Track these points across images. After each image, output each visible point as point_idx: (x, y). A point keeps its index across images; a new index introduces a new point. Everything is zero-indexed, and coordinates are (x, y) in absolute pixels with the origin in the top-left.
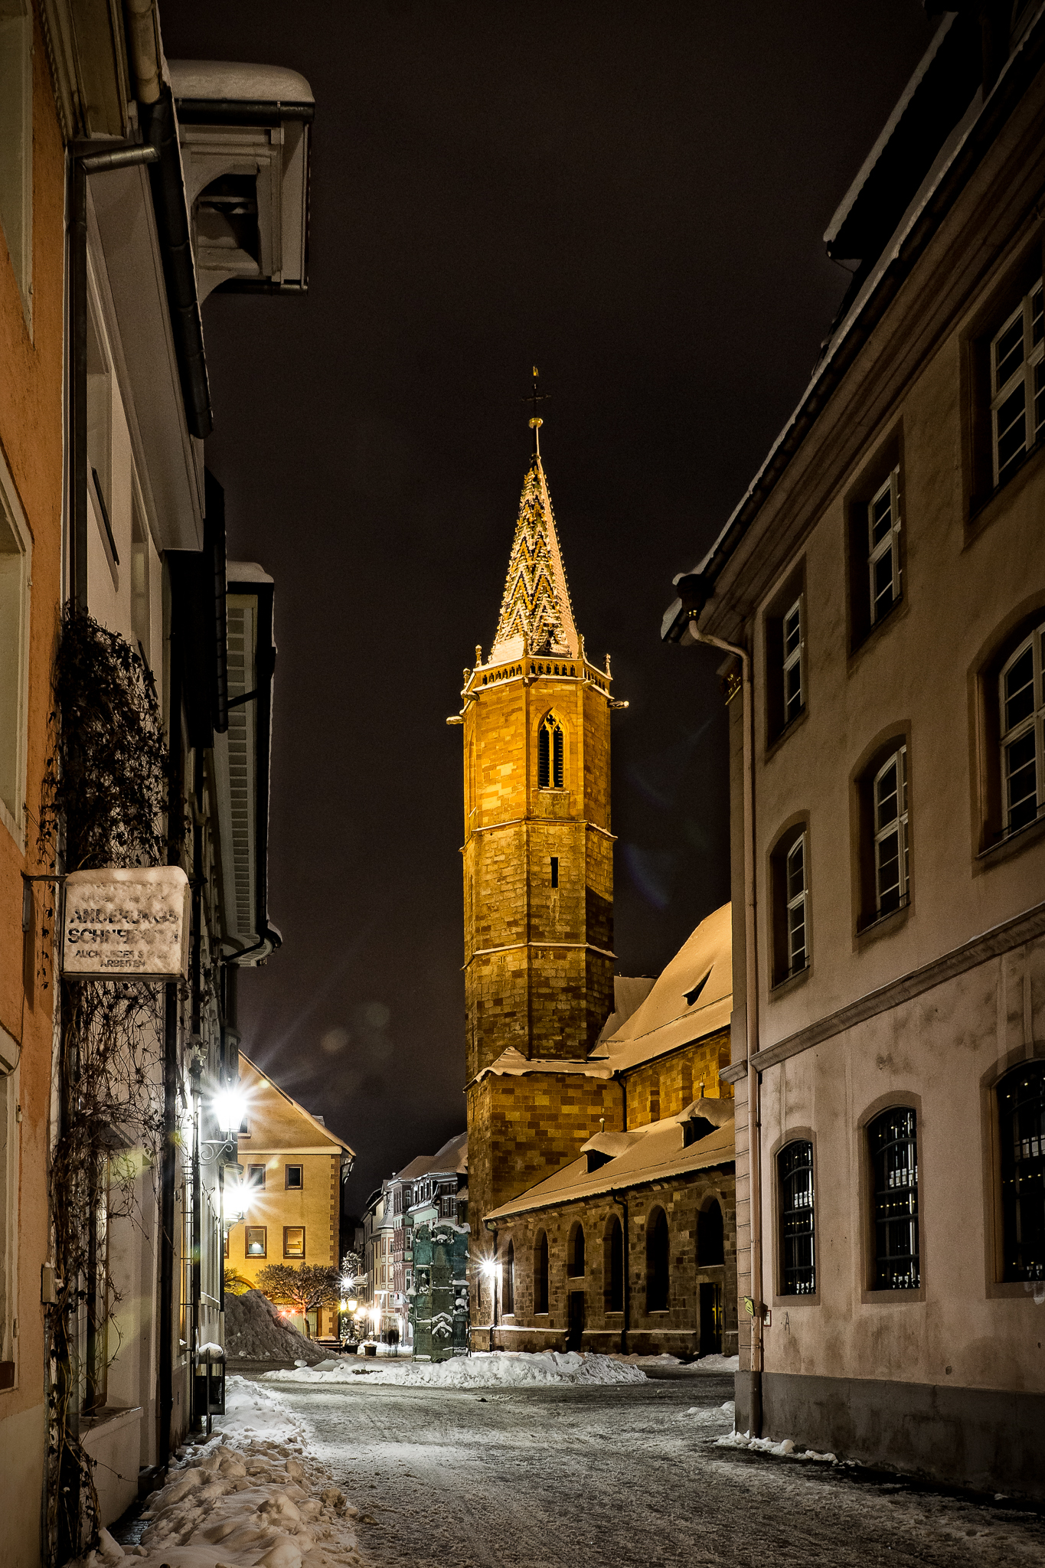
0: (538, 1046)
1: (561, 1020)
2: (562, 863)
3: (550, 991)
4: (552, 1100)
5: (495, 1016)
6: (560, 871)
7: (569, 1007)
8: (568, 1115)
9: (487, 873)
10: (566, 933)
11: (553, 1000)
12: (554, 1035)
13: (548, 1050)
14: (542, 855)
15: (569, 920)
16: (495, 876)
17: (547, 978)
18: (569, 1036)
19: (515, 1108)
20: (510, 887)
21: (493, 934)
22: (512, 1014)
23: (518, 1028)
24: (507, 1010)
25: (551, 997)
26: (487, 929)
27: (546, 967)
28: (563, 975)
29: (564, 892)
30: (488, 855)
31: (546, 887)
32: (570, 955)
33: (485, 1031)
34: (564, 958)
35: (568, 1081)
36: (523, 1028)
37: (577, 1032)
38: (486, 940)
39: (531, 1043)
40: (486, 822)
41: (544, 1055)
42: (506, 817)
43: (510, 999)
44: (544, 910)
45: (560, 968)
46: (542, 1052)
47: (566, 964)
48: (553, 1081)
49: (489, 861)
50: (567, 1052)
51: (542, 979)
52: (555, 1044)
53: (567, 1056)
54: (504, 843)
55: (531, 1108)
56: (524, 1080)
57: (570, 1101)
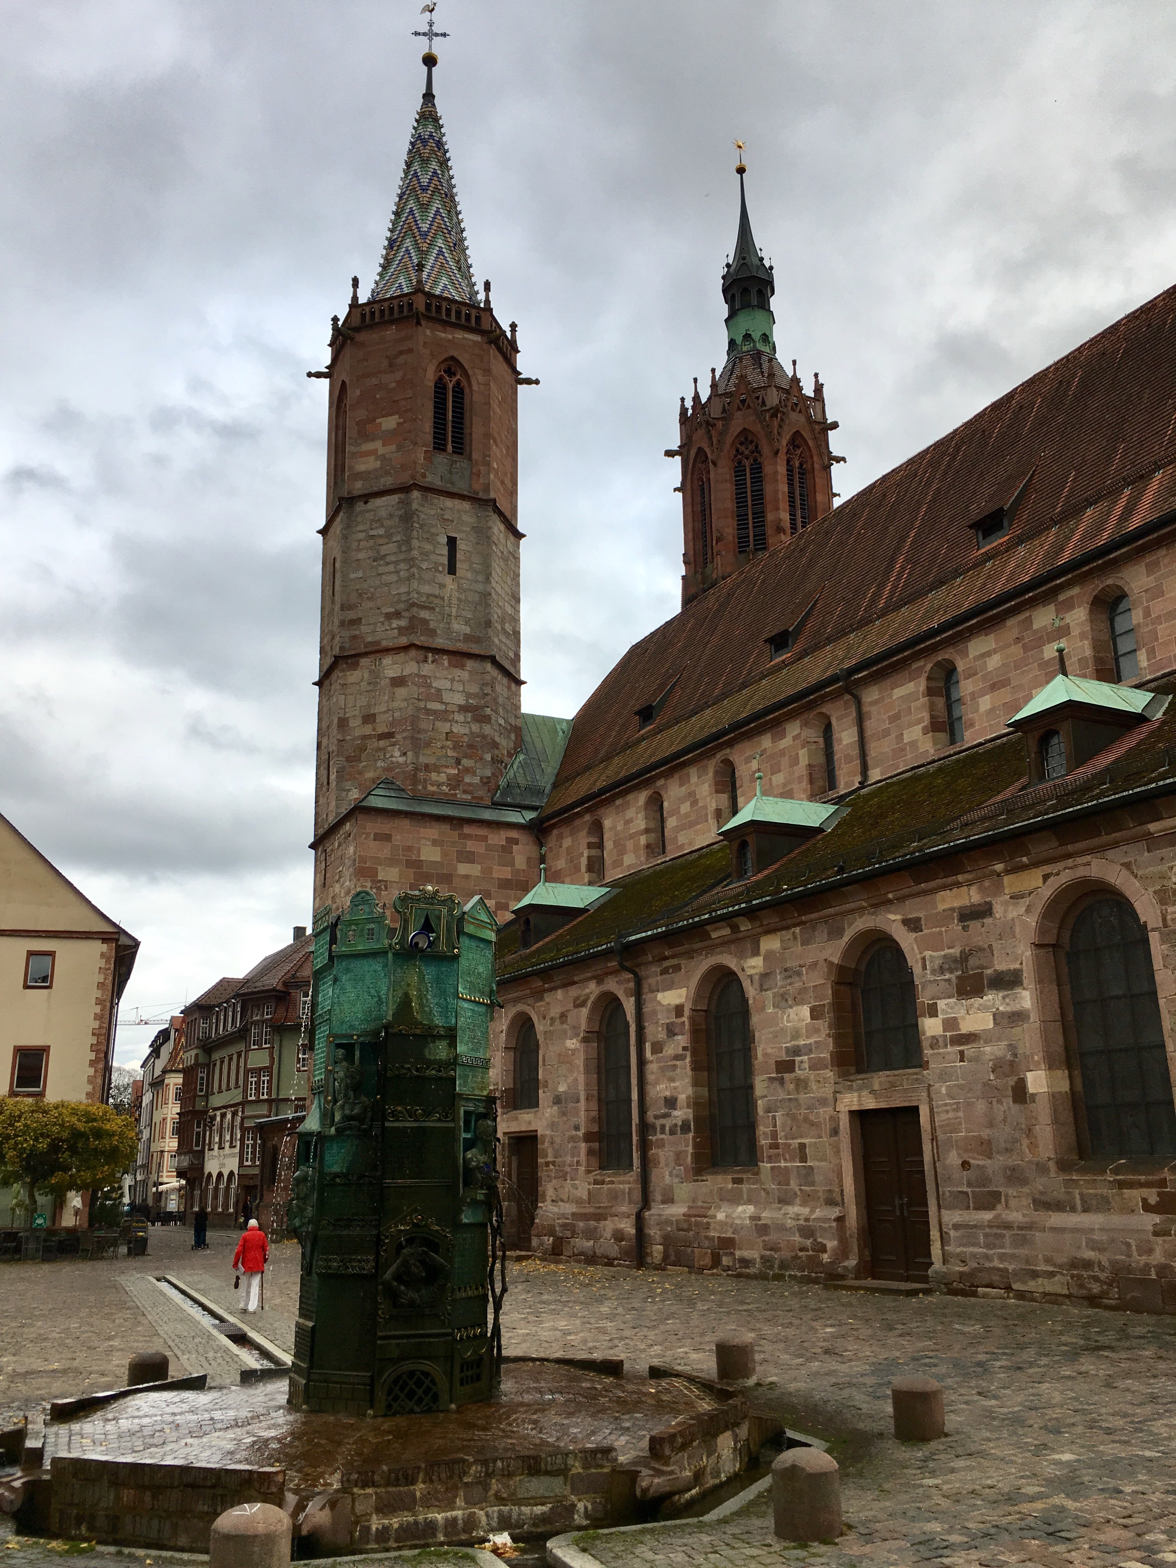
0: (425, 780)
1: (456, 747)
2: (461, 546)
3: (444, 707)
4: (444, 854)
5: (364, 738)
6: (460, 556)
7: (467, 731)
8: (467, 877)
9: (358, 550)
10: (465, 635)
11: (446, 720)
12: (447, 767)
13: (438, 786)
14: (433, 530)
15: (470, 619)
16: (370, 553)
17: (439, 690)
18: (467, 770)
19: (391, 862)
20: (391, 568)
21: (364, 629)
22: (389, 735)
23: (397, 754)
24: (382, 729)
25: (444, 716)
26: (357, 622)
27: (438, 675)
28: (461, 689)
29: (463, 581)
30: (360, 528)
31: (440, 572)
32: (470, 664)
33: (348, 759)
34: (462, 667)
35: (467, 830)
36: (405, 754)
37: (478, 765)
38: (355, 637)
39: (415, 775)
40: (359, 487)
41: (433, 794)
42: (387, 482)
43: (387, 715)
44: (437, 601)
45: (457, 678)
46: (431, 788)
47: (465, 675)
48: (446, 828)
49: (362, 536)
50: (465, 792)
51: (433, 691)
52: (449, 780)
53: (464, 796)
54: (383, 513)
55: (415, 864)
56: (406, 823)
57: (469, 858)
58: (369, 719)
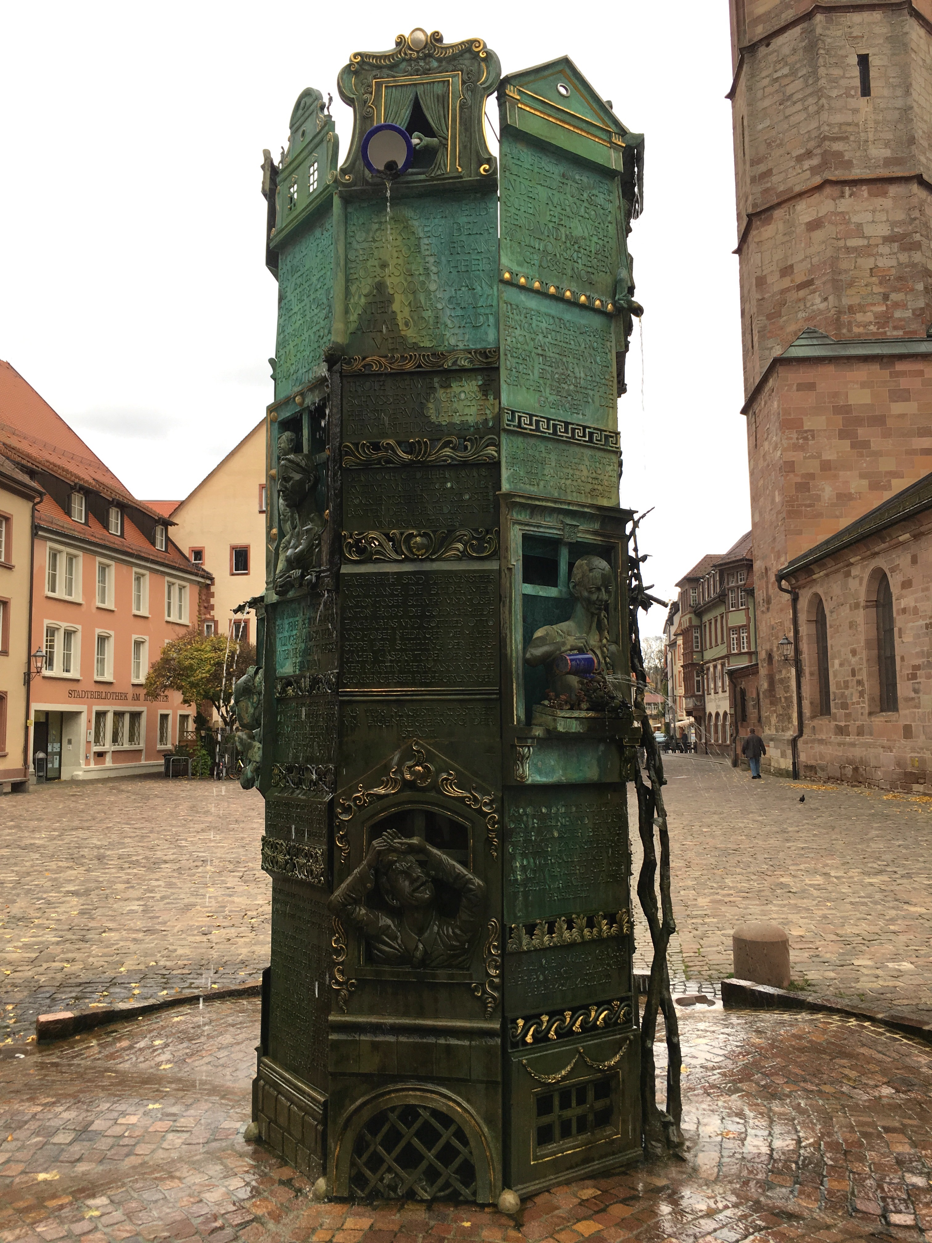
0: (850, 323)
1: (883, 282)
2: (874, 61)
3: (865, 242)
4: (875, 395)
5: (783, 292)
6: (873, 73)
7: (894, 263)
8: (902, 416)
9: (764, 97)
10: (886, 159)
11: (870, 255)
12: (874, 305)
13: (865, 326)
14: (842, 52)
15: (889, 141)
16: (777, 98)
17: (859, 226)
18: (896, 305)
19: (817, 410)
20: (799, 106)
21: (775, 179)
22: (809, 283)
23: (818, 300)
24: (800, 278)
25: (867, 251)
26: (769, 173)
27: (857, 208)
28: (885, 219)
29: (879, 100)
30: (764, 74)
31: (853, 96)
32: (893, 190)
33: (769, 317)
34: (885, 194)
35: (900, 367)
36: (826, 299)
37: (909, 297)
38: (766, 191)
39: (838, 319)
40: (760, 31)
41: (860, 335)
42: (789, 15)
43: (804, 263)
44: (850, 129)
45: (879, 208)
46: (856, 330)
47: (887, 203)
48: (875, 368)
49: (766, 81)
50: (895, 328)
51: (852, 226)
52: (876, 318)
53: (895, 333)
54: (786, 50)
55: (844, 410)
56: (830, 370)
57: (903, 396)
58: (787, 271)
